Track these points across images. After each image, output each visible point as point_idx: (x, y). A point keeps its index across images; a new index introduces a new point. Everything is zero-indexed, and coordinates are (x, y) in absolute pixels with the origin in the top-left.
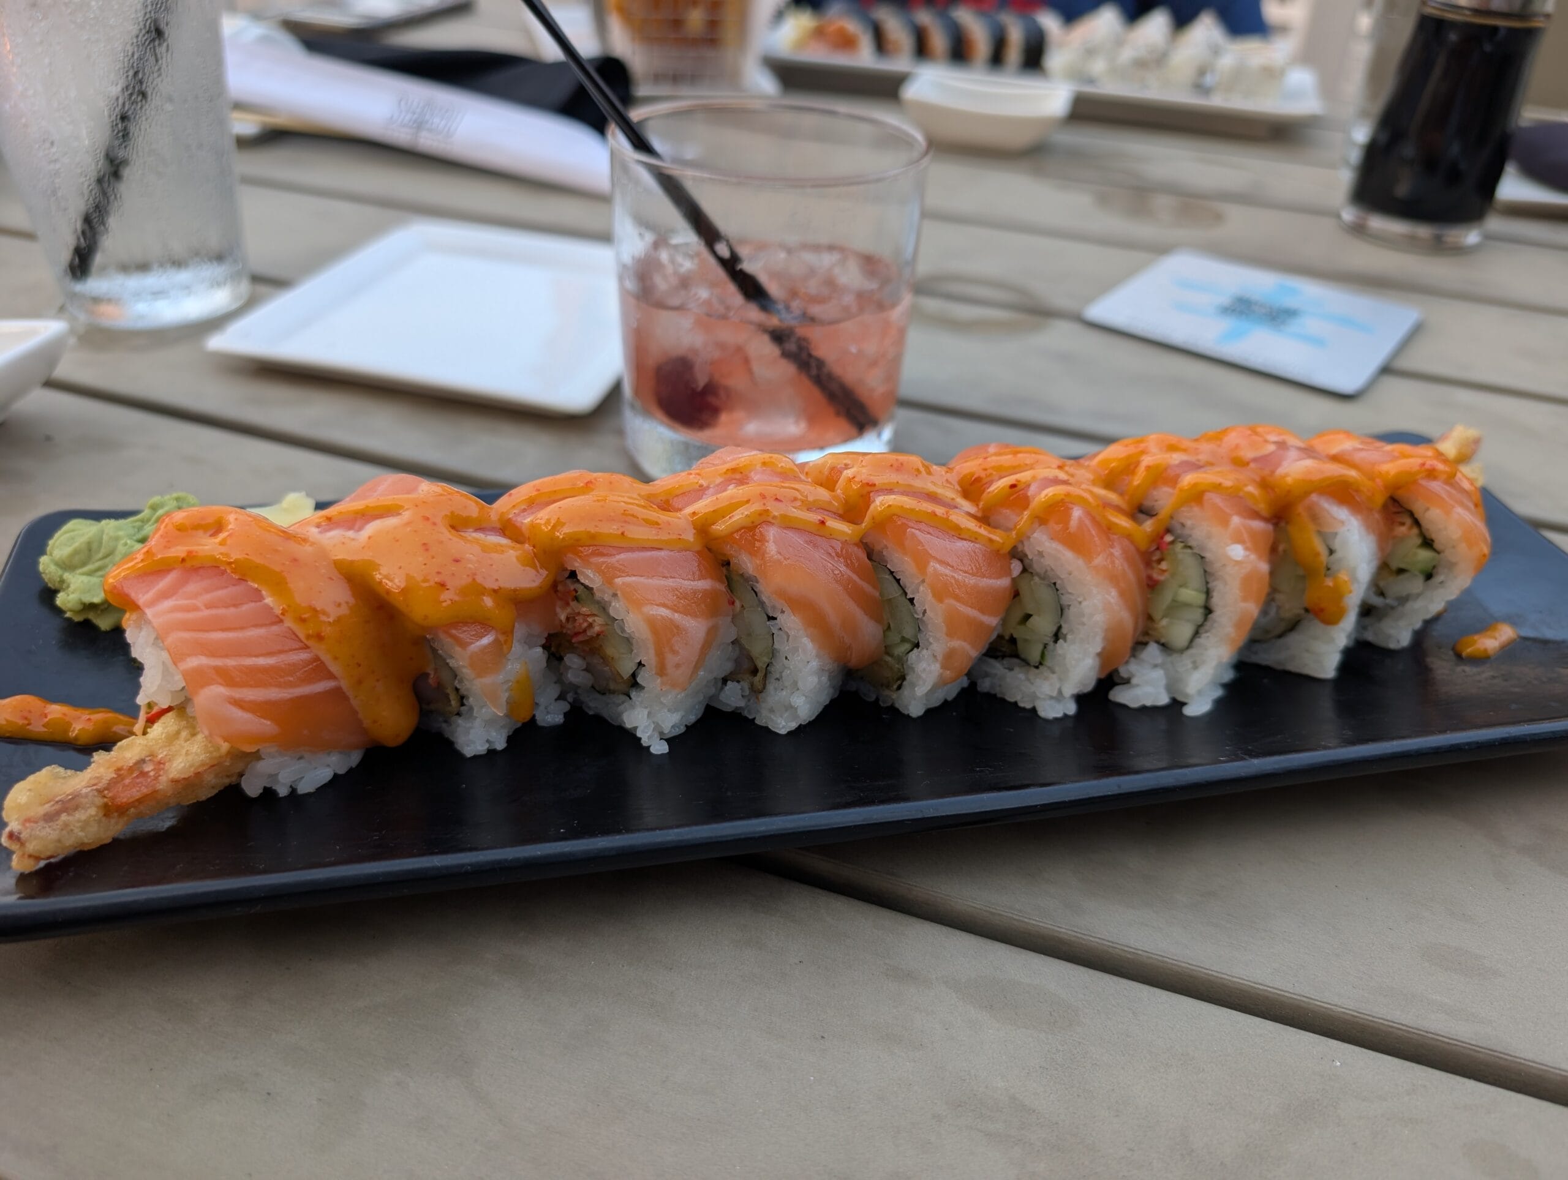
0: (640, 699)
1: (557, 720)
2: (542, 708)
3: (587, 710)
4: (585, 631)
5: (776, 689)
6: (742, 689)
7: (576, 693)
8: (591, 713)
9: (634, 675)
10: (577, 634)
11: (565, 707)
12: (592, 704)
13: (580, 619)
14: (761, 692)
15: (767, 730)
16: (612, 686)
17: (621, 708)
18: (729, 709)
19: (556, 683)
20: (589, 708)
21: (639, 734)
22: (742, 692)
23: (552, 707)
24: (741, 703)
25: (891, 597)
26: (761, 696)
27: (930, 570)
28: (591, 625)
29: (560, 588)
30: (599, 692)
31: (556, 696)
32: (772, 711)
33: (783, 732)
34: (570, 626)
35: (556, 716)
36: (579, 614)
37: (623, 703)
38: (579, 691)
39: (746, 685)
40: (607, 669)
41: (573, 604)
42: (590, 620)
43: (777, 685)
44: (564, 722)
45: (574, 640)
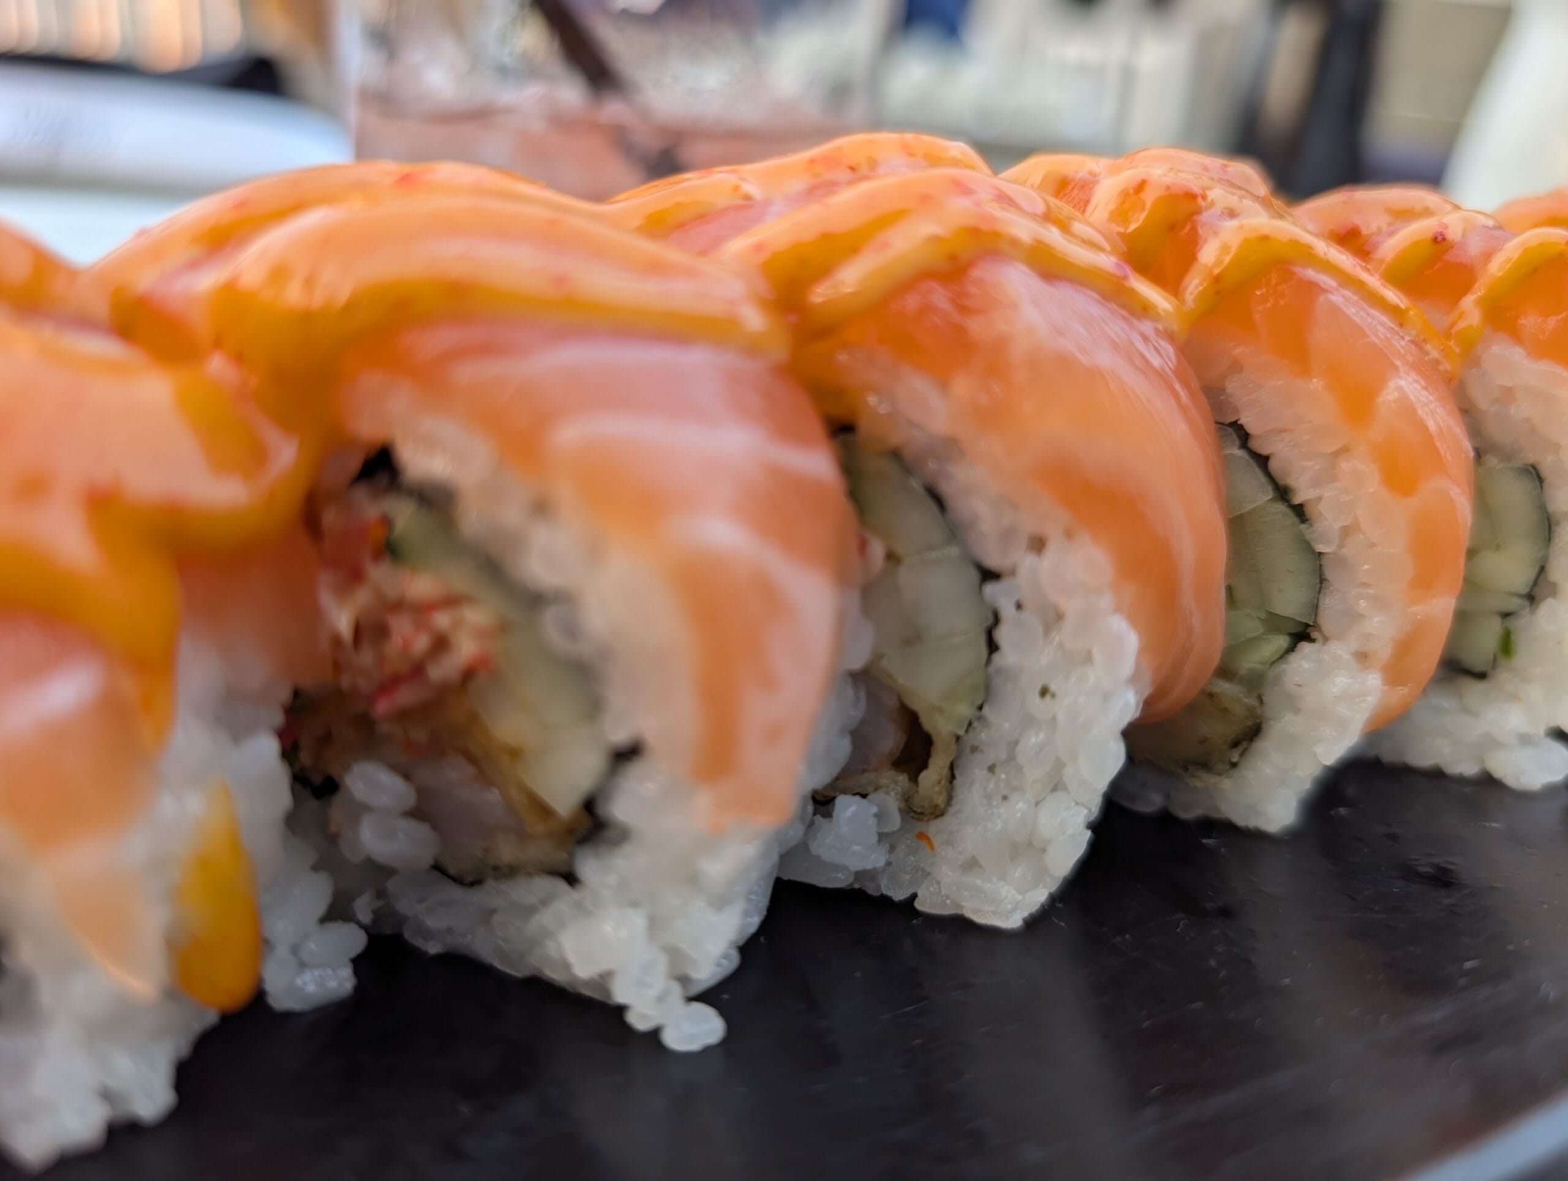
0: (612, 879)
1: (332, 984)
2: (282, 951)
3: (418, 942)
4: (418, 670)
5: (989, 797)
6: (880, 816)
7: (381, 894)
8: (433, 948)
9: (590, 805)
10: (390, 684)
11: (354, 940)
12: (432, 922)
13: (401, 627)
14: (938, 813)
15: (960, 925)
16: (506, 852)
17: (545, 918)
18: (839, 881)
19: (316, 868)
20: (428, 935)
21: (620, 995)
22: (879, 823)
23: (312, 946)
24: (876, 859)
25: (1247, 507)
26: (933, 828)
27: (1389, 395)
28: (441, 644)
29: (330, 518)
30: (458, 881)
31: (321, 909)
32: (972, 865)
33: (1013, 921)
34: (366, 658)
35: (329, 972)
36: (398, 606)
37: (545, 902)
38: (391, 885)
39: (892, 803)
40: (493, 796)
41: (380, 574)
42: (442, 620)
43: (992, 786)
44: (357, 989)
45: (382, 707)
